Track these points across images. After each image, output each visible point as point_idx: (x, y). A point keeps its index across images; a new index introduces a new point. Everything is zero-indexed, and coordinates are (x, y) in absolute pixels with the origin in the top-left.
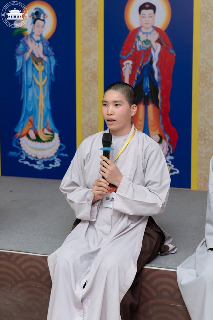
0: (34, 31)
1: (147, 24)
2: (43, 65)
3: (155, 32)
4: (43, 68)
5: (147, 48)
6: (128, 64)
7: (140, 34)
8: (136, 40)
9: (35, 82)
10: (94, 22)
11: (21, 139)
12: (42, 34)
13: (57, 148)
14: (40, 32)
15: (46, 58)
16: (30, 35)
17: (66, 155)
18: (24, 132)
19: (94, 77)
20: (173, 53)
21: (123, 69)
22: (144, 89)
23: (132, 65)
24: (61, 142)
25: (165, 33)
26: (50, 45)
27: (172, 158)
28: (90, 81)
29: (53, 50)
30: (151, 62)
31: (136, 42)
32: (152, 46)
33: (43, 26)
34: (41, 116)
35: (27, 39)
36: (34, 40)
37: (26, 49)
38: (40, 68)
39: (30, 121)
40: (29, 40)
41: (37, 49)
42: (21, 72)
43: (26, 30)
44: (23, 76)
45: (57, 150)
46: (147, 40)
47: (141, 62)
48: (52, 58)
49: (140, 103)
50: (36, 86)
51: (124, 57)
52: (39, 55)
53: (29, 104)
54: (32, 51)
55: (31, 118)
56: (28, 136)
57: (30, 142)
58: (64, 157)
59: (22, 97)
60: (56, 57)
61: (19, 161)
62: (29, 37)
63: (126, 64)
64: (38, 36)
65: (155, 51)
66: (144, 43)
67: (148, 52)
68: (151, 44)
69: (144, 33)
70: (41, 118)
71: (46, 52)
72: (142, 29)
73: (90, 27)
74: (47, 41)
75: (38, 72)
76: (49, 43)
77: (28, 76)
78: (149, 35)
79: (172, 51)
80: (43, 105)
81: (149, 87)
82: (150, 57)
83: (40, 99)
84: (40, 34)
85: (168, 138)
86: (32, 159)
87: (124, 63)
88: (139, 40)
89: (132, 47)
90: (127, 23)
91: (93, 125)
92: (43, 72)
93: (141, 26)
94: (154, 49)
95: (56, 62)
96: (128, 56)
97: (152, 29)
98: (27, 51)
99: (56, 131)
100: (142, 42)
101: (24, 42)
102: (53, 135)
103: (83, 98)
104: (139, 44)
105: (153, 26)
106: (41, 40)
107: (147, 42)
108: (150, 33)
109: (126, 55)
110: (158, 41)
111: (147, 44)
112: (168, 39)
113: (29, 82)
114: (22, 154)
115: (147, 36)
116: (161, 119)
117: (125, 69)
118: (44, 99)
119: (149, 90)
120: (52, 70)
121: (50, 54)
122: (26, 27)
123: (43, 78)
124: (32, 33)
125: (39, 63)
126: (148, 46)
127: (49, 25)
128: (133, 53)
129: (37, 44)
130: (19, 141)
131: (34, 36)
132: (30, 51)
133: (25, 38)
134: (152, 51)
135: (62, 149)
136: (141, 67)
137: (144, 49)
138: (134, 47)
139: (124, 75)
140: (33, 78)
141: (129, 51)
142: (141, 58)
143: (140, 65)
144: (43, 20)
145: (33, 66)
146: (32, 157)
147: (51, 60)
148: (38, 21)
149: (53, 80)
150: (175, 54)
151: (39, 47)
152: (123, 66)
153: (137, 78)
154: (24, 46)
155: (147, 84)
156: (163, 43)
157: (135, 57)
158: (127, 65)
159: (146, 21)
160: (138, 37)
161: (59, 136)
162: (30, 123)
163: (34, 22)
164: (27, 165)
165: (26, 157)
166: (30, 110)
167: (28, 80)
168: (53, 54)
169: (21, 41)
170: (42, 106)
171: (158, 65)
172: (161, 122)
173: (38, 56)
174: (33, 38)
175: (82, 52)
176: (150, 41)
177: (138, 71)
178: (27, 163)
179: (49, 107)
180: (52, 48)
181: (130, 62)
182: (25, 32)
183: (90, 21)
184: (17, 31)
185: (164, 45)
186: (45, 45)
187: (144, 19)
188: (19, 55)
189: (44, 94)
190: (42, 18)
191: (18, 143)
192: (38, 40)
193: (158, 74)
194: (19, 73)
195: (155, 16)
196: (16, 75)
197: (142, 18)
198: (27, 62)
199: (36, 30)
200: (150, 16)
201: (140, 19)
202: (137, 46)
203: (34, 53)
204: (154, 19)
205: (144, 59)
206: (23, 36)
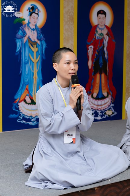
0: (30, 21)
1: (102, 23)
2: (37, 47)
3: (106, 29)
4: (37, 49)
6: (91, 48)
7: (98, 29)
8: (96, 33)
9: (31, 60)
11: (19, 104)
12: (36, 24)
14: (35, 23)
15: (39, 42)
16: (27, 24)
18: (22, 98)
21: (88, 51)
22: (100, 64)
23: (93, 49)
25: (111, 30)
26: (42, 33)
27: (113, 105)
29: (44, 37)
30: (104, 47)
31: (95, 34)
32: (104, 37)
33: (37, 19)
34: (35, 85)
35: (25, 27)
36: (31, 28)
37: (24, 35)
38: (35, 49)
39: (27, 89)
40: (26, 28)
41: (33, 35)
42: (20, 52)
43: (24, 20)
44: (21, 55)
46: (102, 33)
47: (98, 47)
48: (44, 42)
49: (97, 73)
50: (32, 63)
51: (89, 43)
52: (34, 39)
53: (26, 76)
54: (29, 36)
55: (27, 87)
56: (25, 101)
57: (26, 105)
59: (21, 72)
61: (18, 121)
62: (27, 25)
64: (33, 25)
65: (105, 40)
66: (100, 35)
67: (102, 41)
68: (104, 36)
69: (100, 29)
70: (35, 86)
71: (39, 37)
72: (99, 26)
73: (69, 22)
74: (40, 29)
75: (33, 52)
76: (41, 31)
77: (26, 55)
79: (114, 41)
80: (37, 77)
81: (102, 62)
82: (103, 44)
83: (34, 72)
84: (35, 24)
85: (111, 94)
86: (28, 118)
87: (89, 47)
88: (97, 33)
89: (93, 38)
90: (91, 21)
92: (37, 52)
93: (98, 24)
95: (46, 45)
96: (91, 43)
97: (104, 26)
98: (25, 36)
100: (99, 34)
101: (23, 29)
104: (97, 35)
105: (104, 25)
106: (36, 28)
107: (102, 34)
108: (103, 29)
109: (90, 42)
110: (107, 34)
111: (101, 36)
112: (112, 33)
113: (26, 60)
114: (20, 115)
115: (102, 31)
116: (108, 82)
117: (89, 51)
118: (37, 72)
119: (102, 64)
120: (44, 51)
121: (42, 39)
122: (24, 17)
124: (29, 23)
125: (34, 45)
126: (102, 37)
127: (41, 19)
128: (94, 41)
129: (33, 31)
130: (18, 106)
131: (30, 25)
132: (27, 36)
133: (23, 26)
134: (104, 40)
137: (100, 39)
138: (94, 37)
139: (89, 55)
140: (29, 56)
143: (98, 49)
144: (37, 14)
145: (29, 47)
146: (28, 116)
147: (43, 43)
148: (33, 14)
149: (44, 58)
150: (115, 43)
151: (34, 33)
152: (88, 49)
153: (96, 57)
154: (23, 33)
155: (101, 61)
156: (110, 36)
157: (95, 44)
158: (91, 49)
160: (97, 31)
162: (26, 91)
163: (31, 15)
164: (24, 123)
165: (23, 117)
166: (27, 81)
167: (26, 58)
168: (44, 39)
169: (20, 28)
170: (35, 78)
171: (107, 49)
172: (108, 84)
174: (29, 27)
175: (64, 39)
176: (103, 34)
177: (96, 53)
178: (24, 121)
179: (41, 78)
180: (43, 35)
182: (23, 21)
183: (69, 18)
184: (17, 20)
185: (110, 37)
186: (39, 32)
187: (100, 20)
188: (19, 39)
189: (37, 68)
190: (36, 12)
191: (17, 107)
192: (33, 29)
193: (107, 55)
194: (19, 53)
195: (105, 18)
196: (16, 54)
197: (99, 19)
198: (25, 44)
199: (32, 21)
200: (103, 18)
201: (98, 20)
202: (96, 36)
203: (31, 37)
204: (105, 21)
205: (100, 45)
206: (22, 25)
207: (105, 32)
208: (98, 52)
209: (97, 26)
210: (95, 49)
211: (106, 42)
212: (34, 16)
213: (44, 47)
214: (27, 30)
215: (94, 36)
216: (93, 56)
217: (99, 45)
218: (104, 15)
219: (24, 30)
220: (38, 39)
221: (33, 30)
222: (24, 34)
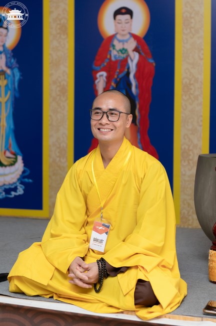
1: (123, 30)
2: (5, 78)
3: (132, 39)
4: (5, 82)
5: (124, 58)
6: (102, 76)
7: (115, 42)
8: (111, 49)
10: (64, 29)
12: (4, 44)
14: (2, 42)
15: (8, 71)
17: (30, 181)
19: (63, 91)
20: (152, 63)
21: (96, 81)
23: (107, 78)
24: (25, 166)
25: (144, 41)
28: (58, 95)
30: (128, 73)
31: (111, 51)
32: (128, 56)
33: (6, 35)
34: (3, 136)
38: (2, 83)
45: (21, 176)
46: (123, 49)
47: (116, 74)
48: (16, 70)
51: (98, 68)
52: (1, 67)
58: (29, 183)
60: (20, 69)
63: (100, 76)
65: (132, 61)
66: (120, 52)
67: (124, 62)
68: (128, 53)
69: (119, 41)
70: (2, 138)
71: (9, 64)
72: (118, 36)
73: (58, 36)
74: (10, 51)
75: (0, 86)
76: (12, 54)
78: (125, 44)
79: (151, 61)
80: (5, 124)
82: (126, 68)
83: (2, 117)
84: (2, 44)
87: (98, 75)
88: (114, 49)
89: (106, 58)
90: (100, 30)
91: (62, 145)
92: (5, 86)
93: (116, 34)
94: (131, 59)
95: (21, 76)
96: (102, 67)
97: (128, 36)
99: (20, 153)
100: (118, 51)
102: (16, 158)
103: (50, 116)
104: (114, 53)
105: (129, 33)
106: (4, 50)
107: (124, 51)
108: (127, 41)
109: (100, 65)
110: (136, 50)
111: (123, 53)
112: (146, 47)
115: (123, 44)
116: (139, 137)
118: (6, 117)
120: (16, 84)
121: (14, 66)
123: (6, 94)
125: (1, 76)
126: (125, 56)
128: (107, 63)
134: (129, 61)
135: (27, 174)
136: (116, 79)
137: (121, 58)
138: (108, 57)
139: (97, 88)
141: (103, 61)
142: (116, 69)
143: (116, 77)
144: (6, 28)
147: (15, 73)
149: (17, 95)
150: (154, 64)
151: (1, 58)
152: (96, 79)
156: (141, 52)
157: (110, 68)
158: (101, 78)
159: (122, 27)
160: (114, 46)
161: (23, 159)
168: (17, 66)
170: (3, 125)
171: (136, 76)
172: (138, 140)
173: (0, 69)
175: (50, 63)
176: (126, 50)
177: (113, 84)
179: (12, 126)
181: (104, 74)
183: (59, 29)
185: (143, 54)
186: (9, 56)
187: (120, 26)
189: (6, 111)
193: (136, 87)
195: (131, 21)
197: (118, 24)
200: (127, 21)
201: (116, 26)
202: (112, 55)
204: (131, 25)
205: (120, 70)
208: (117, 83)
213: (17, 78)
215: (107, 55)
217: (118, 71)
218: (127, 17)
220: (7, 66)
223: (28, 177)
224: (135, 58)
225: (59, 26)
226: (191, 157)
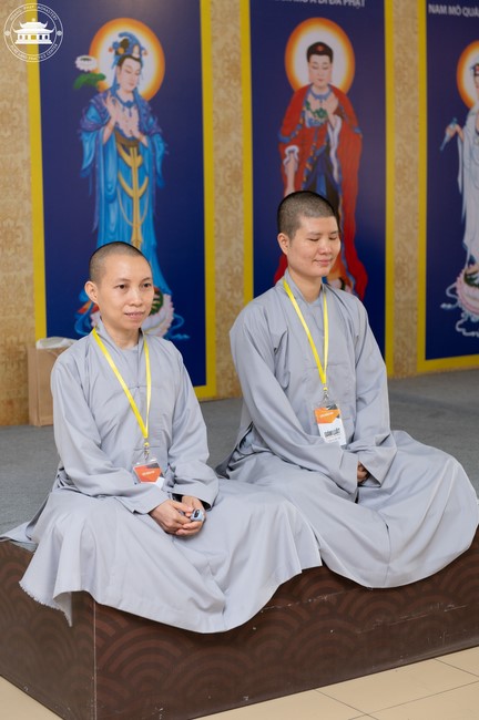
0: (119, 81)
1: (321, 80)
2: (139, 154)
3: (332, 96)
4: (139, 160)
5: (322, 124)
6: (292, 152)
7: (310, 98)
8: (305, 109)
9: (123, 191)
10: (234, 69)
11: (92, 316)
12: (136, 88)
13: (169, 325)
14: (132, 85)
15: (144, 140)
16: (111, 89)
17: (186, 336)
19: (236, 177)
20: (358, 134)
21: (285, 161)
23: (299, 155)
24: (175, 312)
25: (348, 99)
26: (153, 113)
28: (229, 185)
29: (159, 124)
30: (328, 149)
31: (304, 112)
32: (328, 121)
33: (139, 73)
35: (105, 98)
36: (121, 102)
37: (103, 119)
38: (133, 160)
40: (109, 99)
41: (126, 120)
42: (93, 168)
43: (103, 77)
44: (97, 179)
45: (169, 329)
46: (321, 110)
47: (312, 149)
48: (157, 139)
50: (126, 199)
51: (286, 139)
52: (131, 131)
53: (111, 237)
54: (117, 123)
58: (185, 341)
59: (96, 225)
60: (165, 138)
62: (110, 93)
63: (290, 152)
64: (128, 92)
66: (316, 114)
68: (327, 117)
69: (316, 97)
71: (145, 127)
72: (314, 89)
73: (227, 81)
74: (146, 103)
75: (130, 168)
76: (150, 109)
77: (109, 175)
78: (324, 102)
79: (357, 130)
80: (141, 238)
81: (325, 193)
82: (325, 140)
83: (134, 225)
84: (132, 88)
85: (353, 283)
87: (287, 151)
88: (308, 109)
89: (298, 122)
90: (289, 77)
91: (235, 270)
92: (139, 168)
93: (312, 85)
94: (331, 126)
95: (166, 149)
96: (292, 138)
97: (327, 90)
98: (106, 124)
99: (167, 289)
100: (313, 113)
101: (100, 104)
102: (161, 300)
103: (216, 220)
104: (309, 115)
105: (329, 85)
106: (135, 101)
107: (322, 113)
108: (325, 97)
109: (290, 135)
110: (338, 112)
111: (321, 117)
113: (110, 191)
115: (321, 102)
117: (287, 162)
118: (142, 225)
120: (159, 164)
121: (153, 132)
122: (102, 71)
123: (141, 183)
124: (116, 86)
125: (131, 150)
126: (323, 121)
127: (148, 73)
128: (300, 132)
129: (127, 110)
130: (90, 321)
131: (120, 92)
132: (112, 123)
133: (101, 95)
134: (329, 130)
135: (179, 326)
136: (313, 158)
137: (318, 125)
138: (301, 121)
139: (286, 171)
140: (118, 181)
141: (294, 129)
142: (312, 142)
143: (311, 154)
144: (139, 60)
145: (119, 155)
147: (156, 143)
148: (128, 62)
149: (160, 184)
150: (361, 136)
151: (130, 115)
152: (285, 156)
153: (307, 178)
154: (100, 114)
155: (322, 189)
156: (345, 116)
157: (304, 140)
158: (292, 155)
159: (319, 75)
160: (308, 104)
161: (172, 300)
163: (120, 63)
167: (110, 186)
168: (160, 130)
169: (93, 101)
170: (137, 241)
173: (129, 135)
174: (117, 96)
175: (215, 129)
176: (325, 112)
177: (308, 166)
179: (153, 242)
182: (100, 83)
183: (228, 69)
184: (82, 80)
185: (347, 119)
186: (144, 111)
187: (315, 71)
188: (88, 132)
189: (142, 214)
190: (136, 55)
191: (87, 324)
192: (129, 102)
193: (339, 170)
194: (89, 171)
195: (331, 67)
196: (83, 175)
197: (313, 70)
198: (106, 147)
199: (125, 80)
200: (325, 66)
201: (310, 71)
202: (307, 119)
203: (121, 127)
204: (331, 72)
205: (317, 143)
206: (98, 92)
207: (331, 104)
208: (314, 165)
209: (306, 89)
210: (302, 156)
211: (334, 136)
212: (130, 67)
213: (159, 154)
214: (110, 106)
215: (299, 119)
216: (298, 175)
217: (314, 144)
218: (325, 58)
219: (102, 107)
220: (141, 130)
221: (129, 105)
222: (104, 117)
223: (181, 331)
224: (336, 125)
225: (226, 65)
226: (405, 275)
